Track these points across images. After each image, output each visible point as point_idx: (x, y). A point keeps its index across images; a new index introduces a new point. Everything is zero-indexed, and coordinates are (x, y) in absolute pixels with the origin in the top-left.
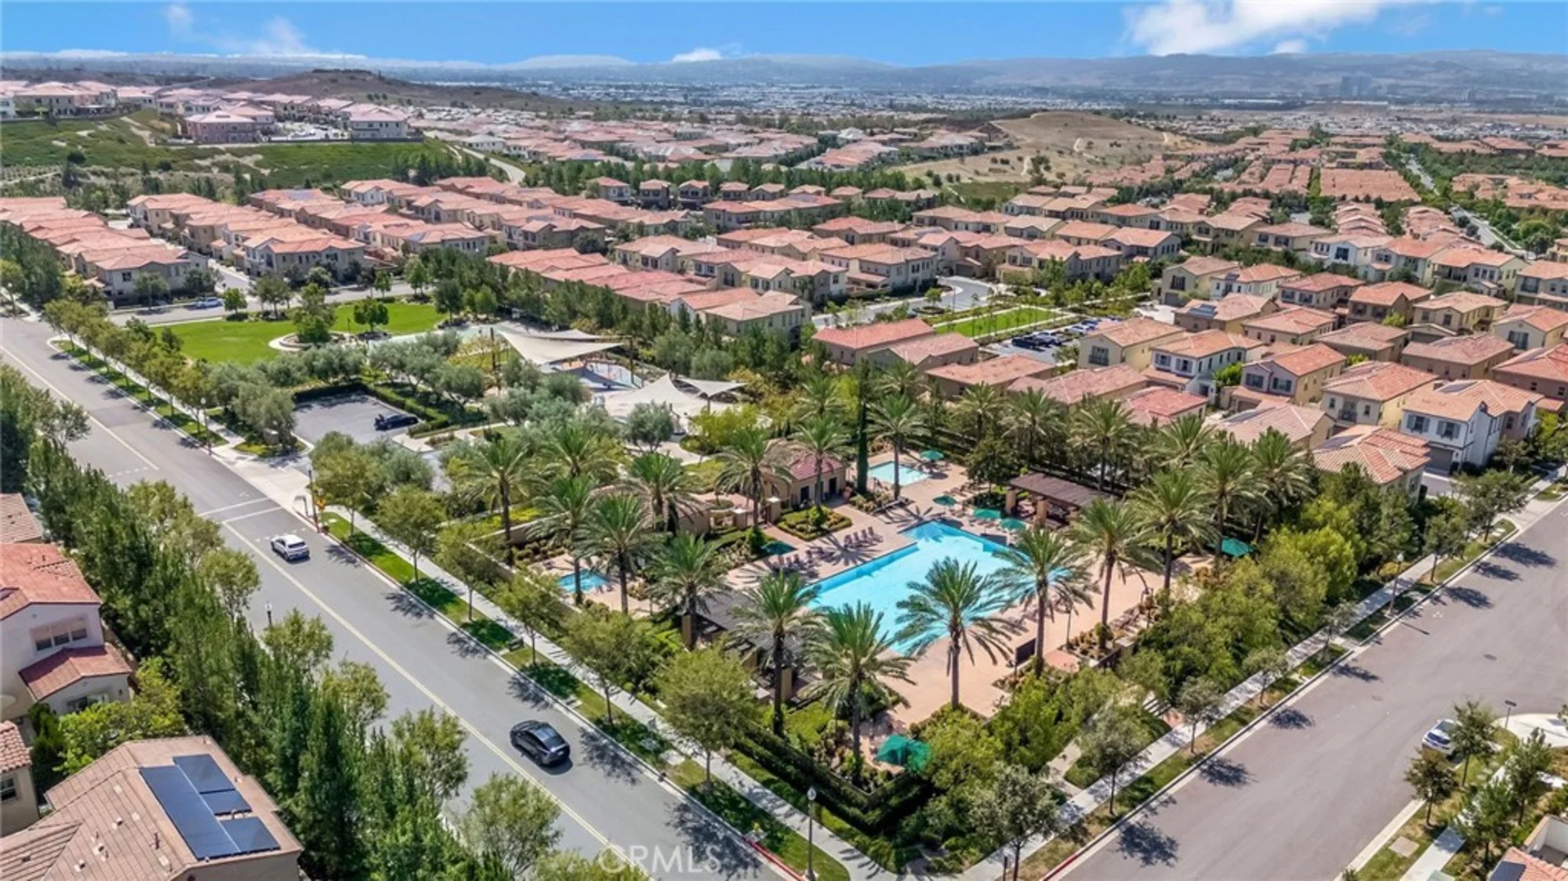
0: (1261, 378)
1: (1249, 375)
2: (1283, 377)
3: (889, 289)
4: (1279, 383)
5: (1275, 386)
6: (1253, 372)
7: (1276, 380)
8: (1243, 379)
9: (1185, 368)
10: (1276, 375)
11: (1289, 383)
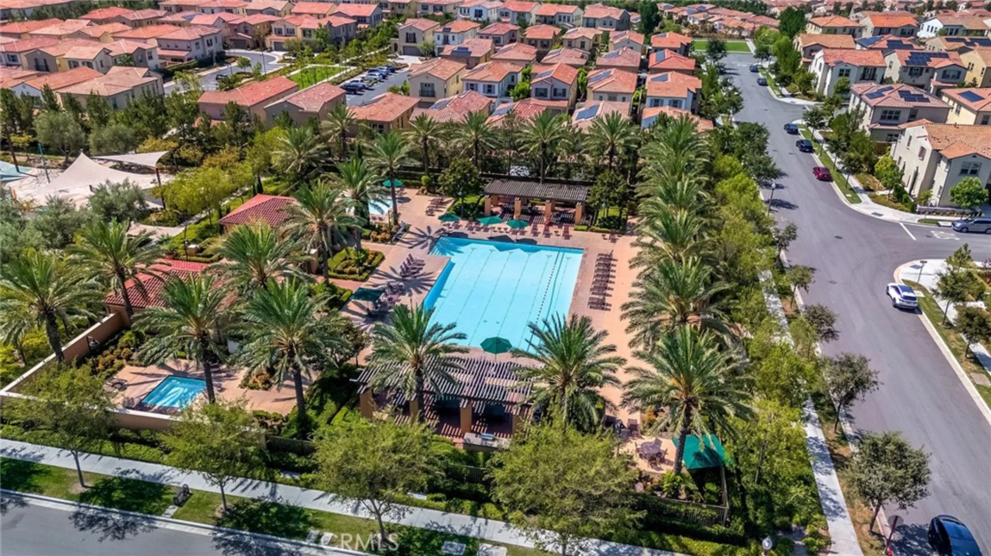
0: (546, 90)
1: (537, 89)
2: (560, 87)
3: (194, 61)
4: (558, 92)
5: (555, 94)
6: (540, 86)
7: (555, 90)
8: (533, 93)
9: (489, 91)
10: (556, 87)
11: (564, 90)
